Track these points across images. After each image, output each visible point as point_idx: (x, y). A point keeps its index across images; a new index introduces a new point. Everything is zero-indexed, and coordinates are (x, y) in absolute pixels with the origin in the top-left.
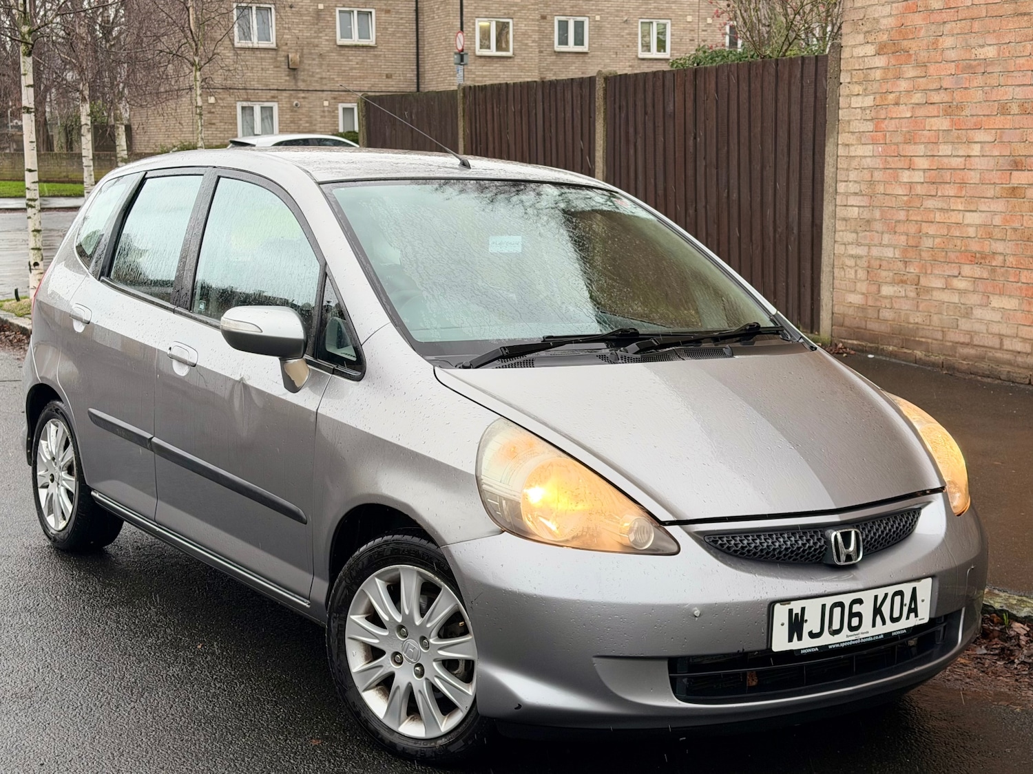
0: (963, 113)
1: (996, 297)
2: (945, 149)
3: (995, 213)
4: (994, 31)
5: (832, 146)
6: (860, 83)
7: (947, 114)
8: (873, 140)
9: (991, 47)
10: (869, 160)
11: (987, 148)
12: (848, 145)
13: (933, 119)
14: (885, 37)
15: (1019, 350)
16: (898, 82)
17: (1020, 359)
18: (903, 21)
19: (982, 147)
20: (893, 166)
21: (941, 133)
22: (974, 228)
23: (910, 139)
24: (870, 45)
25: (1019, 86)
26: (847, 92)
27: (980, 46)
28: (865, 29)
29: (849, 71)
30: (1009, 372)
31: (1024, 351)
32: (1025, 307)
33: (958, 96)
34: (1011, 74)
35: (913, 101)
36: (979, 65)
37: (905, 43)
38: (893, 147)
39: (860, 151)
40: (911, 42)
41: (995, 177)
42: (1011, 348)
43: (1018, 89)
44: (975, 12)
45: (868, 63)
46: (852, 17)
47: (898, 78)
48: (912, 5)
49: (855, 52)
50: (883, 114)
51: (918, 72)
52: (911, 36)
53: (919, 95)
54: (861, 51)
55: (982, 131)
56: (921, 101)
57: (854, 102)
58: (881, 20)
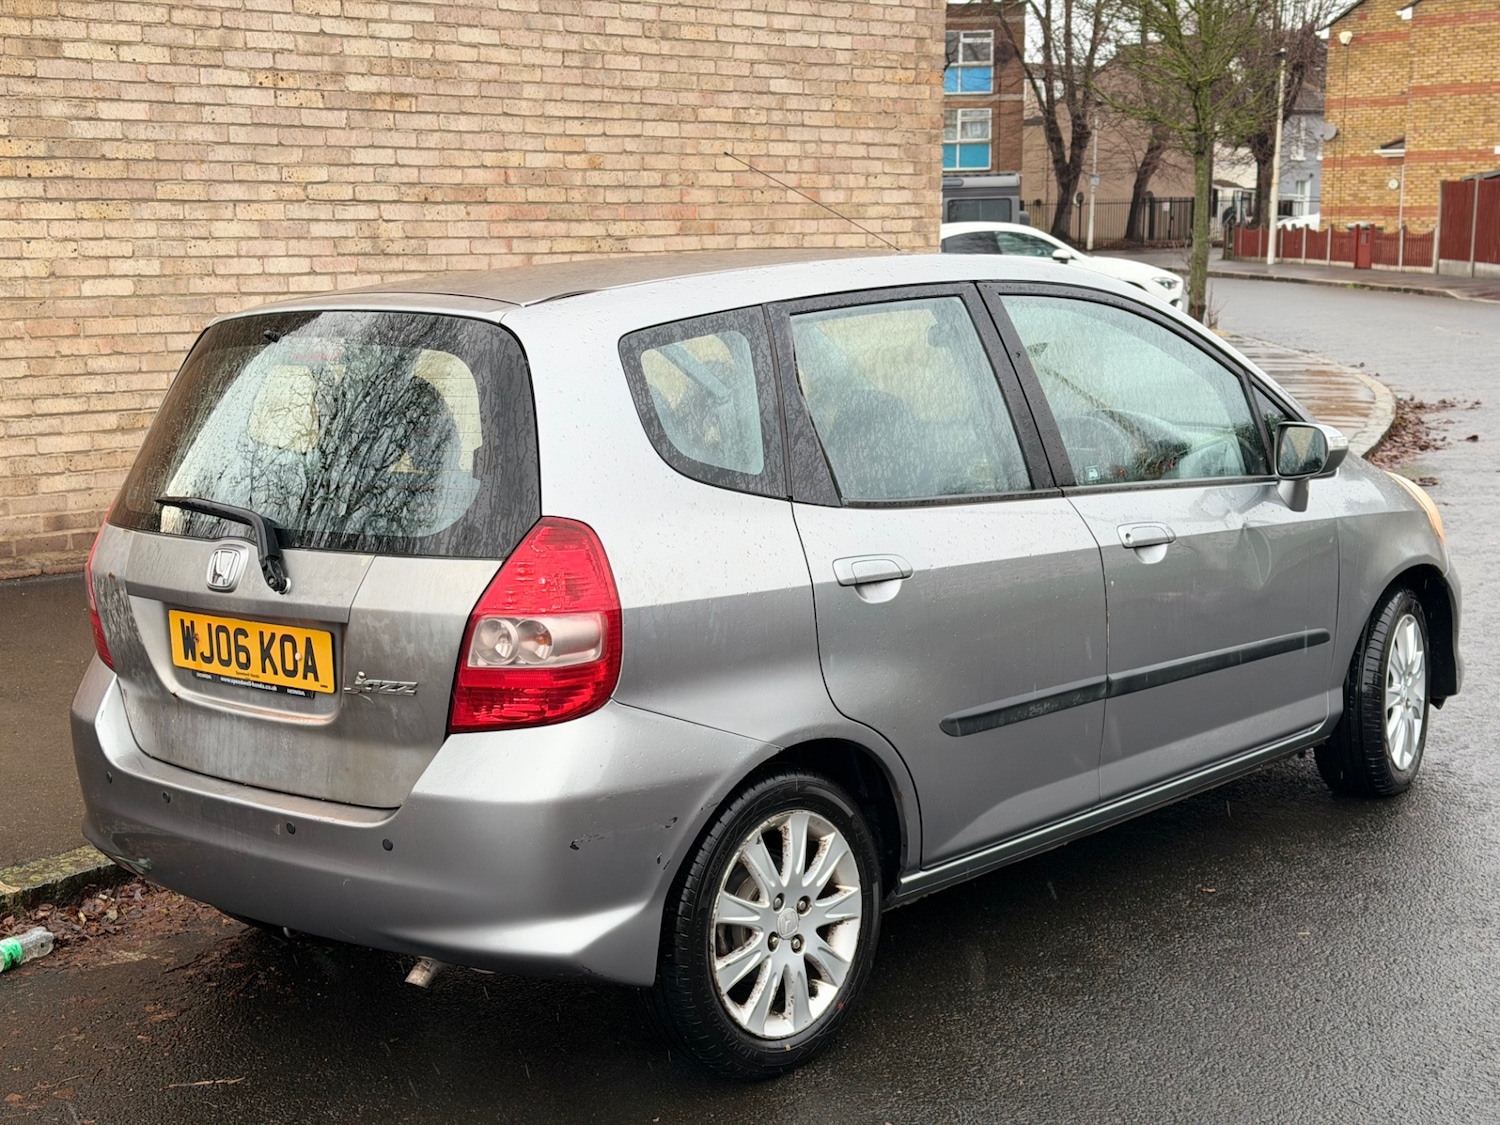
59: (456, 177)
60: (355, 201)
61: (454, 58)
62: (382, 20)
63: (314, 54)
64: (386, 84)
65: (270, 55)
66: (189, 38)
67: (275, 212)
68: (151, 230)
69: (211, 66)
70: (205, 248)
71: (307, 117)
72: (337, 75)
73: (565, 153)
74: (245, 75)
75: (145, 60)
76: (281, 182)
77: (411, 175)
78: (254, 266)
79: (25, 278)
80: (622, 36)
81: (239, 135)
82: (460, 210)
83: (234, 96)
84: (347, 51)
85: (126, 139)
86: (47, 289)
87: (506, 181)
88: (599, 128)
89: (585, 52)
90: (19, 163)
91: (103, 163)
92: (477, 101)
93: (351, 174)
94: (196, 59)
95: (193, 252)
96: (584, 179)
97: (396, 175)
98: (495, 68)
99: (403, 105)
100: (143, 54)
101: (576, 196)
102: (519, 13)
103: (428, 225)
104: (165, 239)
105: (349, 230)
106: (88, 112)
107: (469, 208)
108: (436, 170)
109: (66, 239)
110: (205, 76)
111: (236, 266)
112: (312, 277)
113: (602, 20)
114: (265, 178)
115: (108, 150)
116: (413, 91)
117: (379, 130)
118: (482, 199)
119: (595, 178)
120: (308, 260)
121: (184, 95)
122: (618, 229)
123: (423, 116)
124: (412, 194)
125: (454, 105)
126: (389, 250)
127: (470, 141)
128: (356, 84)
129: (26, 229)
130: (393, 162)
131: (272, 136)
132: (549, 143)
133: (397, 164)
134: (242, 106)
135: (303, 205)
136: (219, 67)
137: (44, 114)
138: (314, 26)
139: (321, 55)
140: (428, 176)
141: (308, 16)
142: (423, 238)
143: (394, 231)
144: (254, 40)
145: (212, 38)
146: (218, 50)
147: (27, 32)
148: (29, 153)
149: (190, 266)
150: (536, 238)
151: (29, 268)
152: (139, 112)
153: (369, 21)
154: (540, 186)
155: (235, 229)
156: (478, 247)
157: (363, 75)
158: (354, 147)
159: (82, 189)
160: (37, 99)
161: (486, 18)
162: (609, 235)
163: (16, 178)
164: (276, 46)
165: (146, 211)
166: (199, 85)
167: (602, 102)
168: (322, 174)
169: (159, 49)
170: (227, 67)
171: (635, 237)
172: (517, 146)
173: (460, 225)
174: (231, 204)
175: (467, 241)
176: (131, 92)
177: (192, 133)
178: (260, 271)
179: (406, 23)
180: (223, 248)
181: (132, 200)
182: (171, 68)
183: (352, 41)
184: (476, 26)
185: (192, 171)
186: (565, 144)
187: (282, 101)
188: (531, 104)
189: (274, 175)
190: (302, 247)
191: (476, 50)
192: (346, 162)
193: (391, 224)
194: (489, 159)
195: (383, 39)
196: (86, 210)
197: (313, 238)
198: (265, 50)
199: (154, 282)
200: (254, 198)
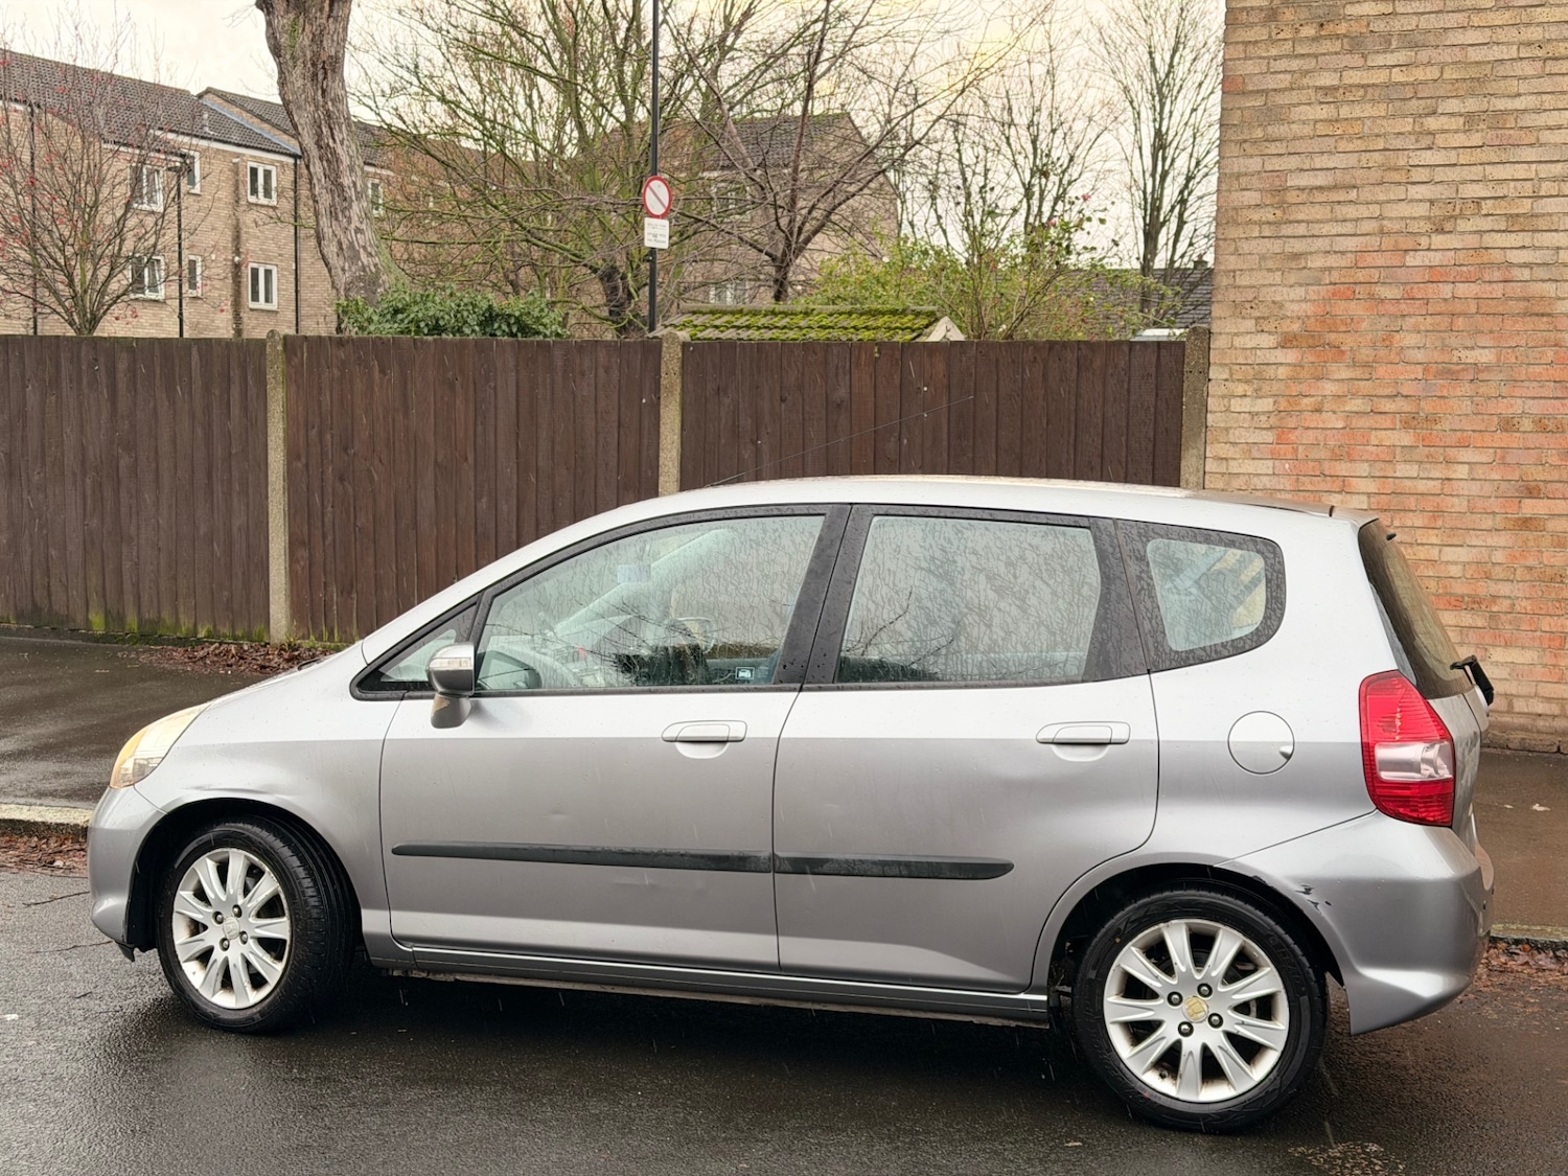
0: (1438, 427)
1: (1499, 649)
2: (1403, 470)
3: (1495, 548)
4: (1491, 332)
5: (1193, 459)
6: (1247, 382)
7: (1406, 425)
8: (1272, 454)
9: (1487, 350)
10: (1265, 479)
11: (1480, 472)
12: (1226, 459)
13: (1383, 432)
14: (1296, 327)
15: (1540, 712)
16: (1320, 383)
17: (1540, 723)
18: (1328, 309)
19: (1471, 470)
20: (1310, 487)
21: (1398, 450)
22: (1460, 567)
23: (1343, 454)
24: (1266, 335)
25: (1534, 398)
26: (1222, 390)
27: (1466, 348)
28: (1256, 313)
29: (1226, 365)
30: (1523, 739)
31: (1548, 712)
32: (1551, 661)
33: (1427, 407)
34: (1519, 384)
35: (1347, 409)
36: (1463, 370)
37: (1333, 336)
38: (1311, 464)
39: (1249, 467)
40: (1342, 335)
41: (1494, 504)
42: (1526, 710)
43: (1530, 402)
44: (1458, 307)
45: (1262, 357)
46: (1232, 298)
47: (1319, 379)
48: (1346, 291)
49: (1238, 342)
50: (1291, 422)
51: (1358, 373)
52: (1343, 328)
53: (1359, 402)
54: (1249, 342)
55: (1470, 450)
56: (1362, 408)
57: (1236, 405)
58: (1287, 305)
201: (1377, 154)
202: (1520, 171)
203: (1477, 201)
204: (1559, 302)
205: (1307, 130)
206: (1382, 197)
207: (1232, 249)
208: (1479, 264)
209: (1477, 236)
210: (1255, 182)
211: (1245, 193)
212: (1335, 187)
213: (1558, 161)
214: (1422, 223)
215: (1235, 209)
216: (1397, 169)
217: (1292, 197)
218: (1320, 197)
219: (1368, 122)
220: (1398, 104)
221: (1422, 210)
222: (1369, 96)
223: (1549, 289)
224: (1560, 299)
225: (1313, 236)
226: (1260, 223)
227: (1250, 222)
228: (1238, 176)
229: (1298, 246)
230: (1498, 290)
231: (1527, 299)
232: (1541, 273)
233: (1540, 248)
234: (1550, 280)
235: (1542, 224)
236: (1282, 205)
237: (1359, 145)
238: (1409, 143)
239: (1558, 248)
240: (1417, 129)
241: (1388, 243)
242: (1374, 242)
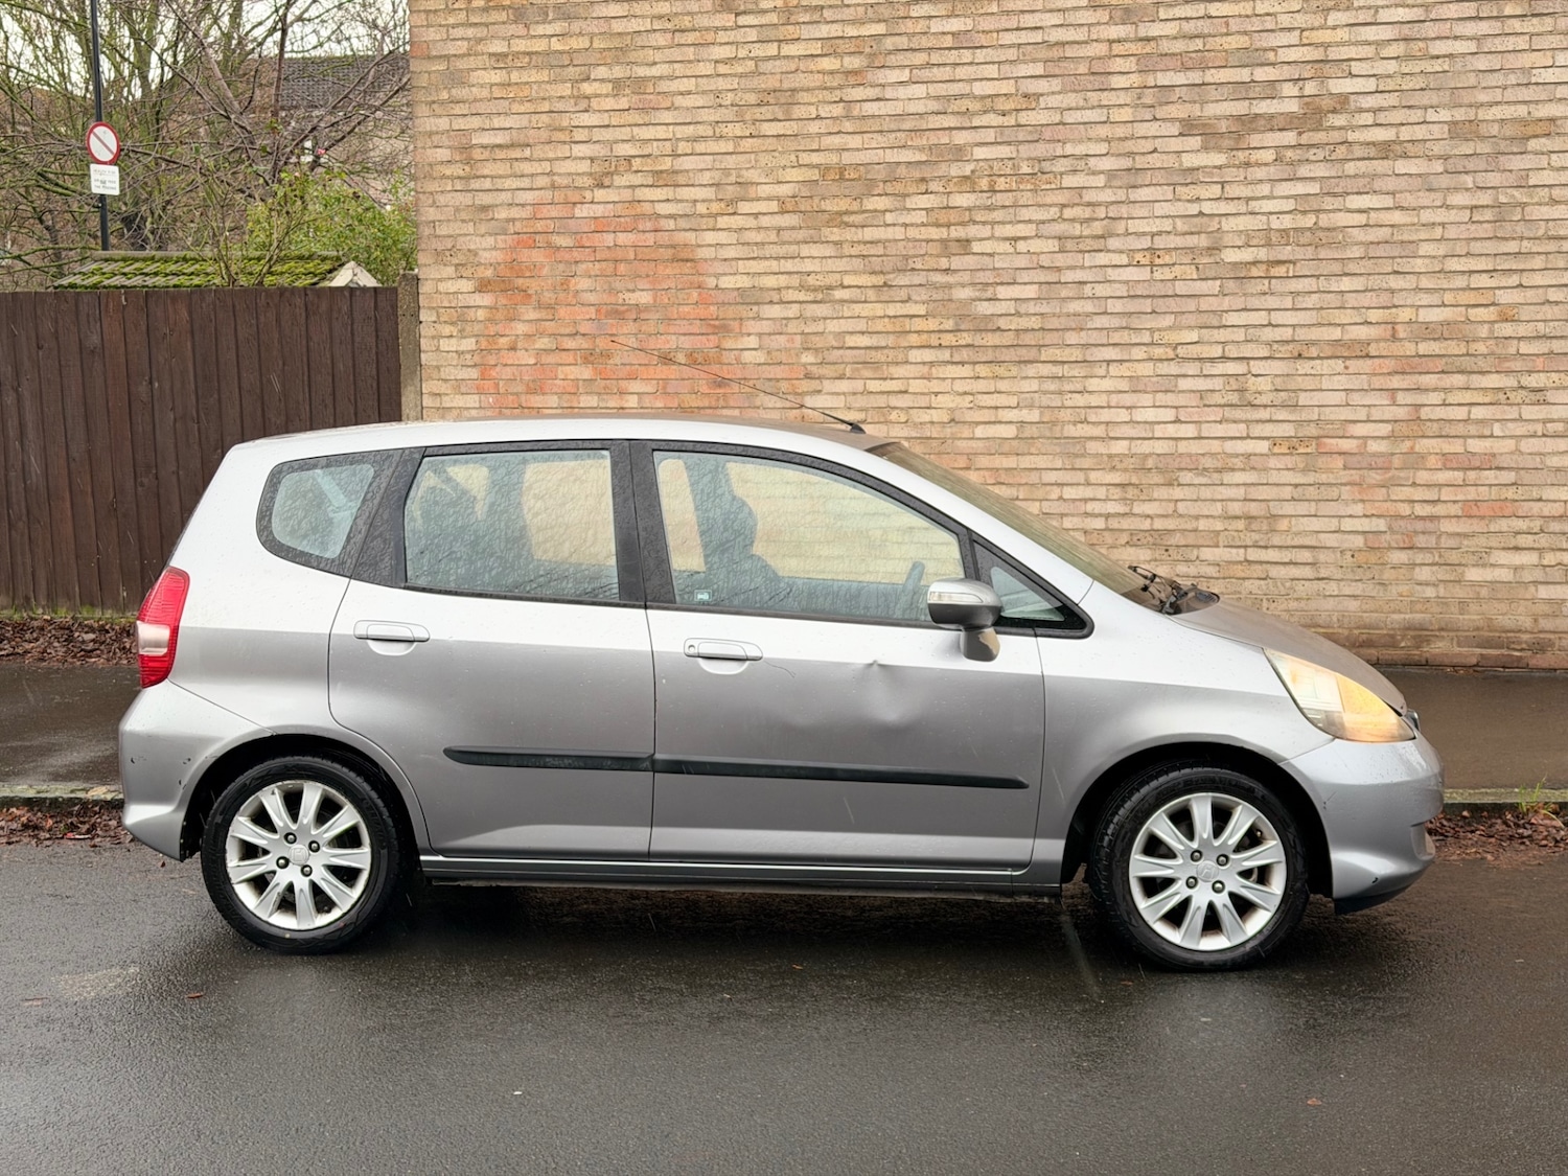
0: (611, 361)
2: (586, 401)
4: (648, 276)
5: (412, 396)
6: (452, 324)
7: (587, 362)
8: (478, 389)
9: (645, 293)
10: (473, 412)
11: (647, 399)
12: (439, 395)
13: (568, 367)
14: (489, 273)
16: (513, 324)
18: (514, 256)
19: (640, 399)
21: (581, 383)
23: (536, 389)
24: (464, 281)
25: (685, 334)
26: (432, 332)
27: (629, 290)
28: (455, 261)
29: (433, 308)
33: (602, 343)
34: (672, 322)
35: (537, 346)
36: (627, 310)
37: (520, 282)
38: (511, 397)
39: (459, 401)
40: (527, 280)
43: (682, 338)
44: (619, 254)
45: (464, 300)
46: (433, 247)
47: (512, 320)
48: (528, 240)
49: (442, 287)
50: (492, 360)
51: (543, 314)
52: (528, 274)
53: (546, 340)
54: (451, 286)
55: (638, 381)
56: (549, 346)
57: (445, 345)
58: (481, 253)
59: (1336, 333)
60: (1224, 358)
61: (1339, 224)
62: (1263, 198)
63: (1192, 233)
64: (1262, 254)
65: (1149, 238)
66: (1077, 230)
67: (1146, 369)
68: (1034, 385)
69: (1094, 251)
70: (1079, 400)
71: (1181, 288)
72: (1213, 249)
73: (1468, 306)
74: (1124, 256)
75: (1038, 250)
76: (1152, 344)
77: (1287, 334)
78: (1124, 415)
79: (932, 423)
80: (1550, 186)
81: (1115, 306)
82: (1339, 365)
83: (1112, 274)
84: (1225, 227)
85: (1018, 314)
86: (948, 431)
87: (1393, 336)
88: (1514, 280)
89: (1500, 205)
90: (933, 335)
91: (998, 333)
92: (1362, 263)
93: (1222, 335)
94: (1081, 246)
95: (1068, 403)
96: (1491, 331)
97: (1269, 334)
98: (1388, 231)
99: (1281, 270)
100: (1036, 245)
101: (1481, 348)
102: (1420, 175)
103: (1300, 379)
104: (1045, 393)
105: (1217, 384)
106: (989, 294)
107: (1348, 363)
108: (1313, 329)
109: (965, 393)
110: (1088, 260)
111: (1105, 415)
112: (1177, 425)
113: (1523, 173)
114: (1138, 341)
115: (1002, 323)
116: (1291, 258)
117: (1252, 295)
118: (1363, 354)
119: (1507, 329)
120: (1174, 410)
121: (1069, 276)
122: (1533, 381)
123: (1301, 280)
124: (1284, 350)
125: (1336, 268)
126: (1256, 402)
127: (1352, 300)
128: (1231, 256)
129: (935, 386)
130: (1266, 323)
131: (1147, 305)
132: (1448, 298)
133: (1270, 324)
134: (1120, 282)
135: (1172, 363)
136: (1101, 251)
137: (954, 297)
138: (1194, 209)
139: (1199, 233)
140: (1302, 334)
141: (1188, 201)
142: (1294, 391)
143: (1264, 384)
144: (1133, 226)
145: (1097, 228)
146: (1102, 237)
147: (945, 236)
148: (941, 327)
149: (1065, 415)
150: (1427, 390)
151: (935, 415)
152: (1031, 291)
153: (1248, 199)
154: (1435, 339)
155: (1107, 384)
156: (1356, 398)
157: (1239, 247)
158: (1226, 312)
159: (980, 354)
160: (950, 286)
161: (1378, 184)
162: (1522, 387)
163: (930, 347)
164: (1155, 230)
165: (1031, 370)
166: (1083, 267)
167: (1520, 253)
168: (1193, 336)
169: (1050, 241)
170: (1109, 251)
171: (1557, 388)
172: (1409, 302)
173: (1336, 378)
174: (1105, 364)
175: (1344, 393)
176: (1024, 277)
177: (1075, 307)
178: (1127, 419)
179: (1287, 197)
180: (1094, 400)
181: (1020, 362)
182: (1060, 255)
183: (1231, 218)
184: (1367, 193)
185: (1071, 338)
186: (1471, 298)
187: (1158, 275)
188: (1427, 261)
189: (1146, 338)
190: (1170, 399)
191: (1365, 215)
192: (1217, 324)
193: (1260, 378)
194: (1374, 315)
195: (1263, 214)
196: (982, 370)
197: (1180, 392)
198: (1144, 234)
199: (1034, 427)
200: (1127, 358)
201: (544, 116)
202: (661, 132)
203: (629, 159)
204: (699, 249)
205: (485, 93)
206: (551, 155)
207: (431, 201)
208: (634, 216)
209: (630, 190)
210: (445, 140)
211: (438, 150)
212: (512, 146)
213: (690, 123)
214: (586, 179)
215: (431, 165)
216: (562, 129)
217: (477, 154)
218: (501, 154)
219: (535, 87)
220: (558, 70)
221: (584, 166)
222: (533, 63)
223: (691, 237)
224: (699, 246)
225: (497, 190)
226: (452, 178)
227: (444, 177)
228: (431, 134)
229: (486, 199)
230: (650, 239)
231: (673, 247)
232: (683, 223)
233: (681, 201)
234: (691, 229)
235: (681, 179)
236: (469, 161)
237: (528, 107)
238: (569, 105)
239: (695, 201)
240: (575, 93)
241: (559, 196)
242: (547, 195)
